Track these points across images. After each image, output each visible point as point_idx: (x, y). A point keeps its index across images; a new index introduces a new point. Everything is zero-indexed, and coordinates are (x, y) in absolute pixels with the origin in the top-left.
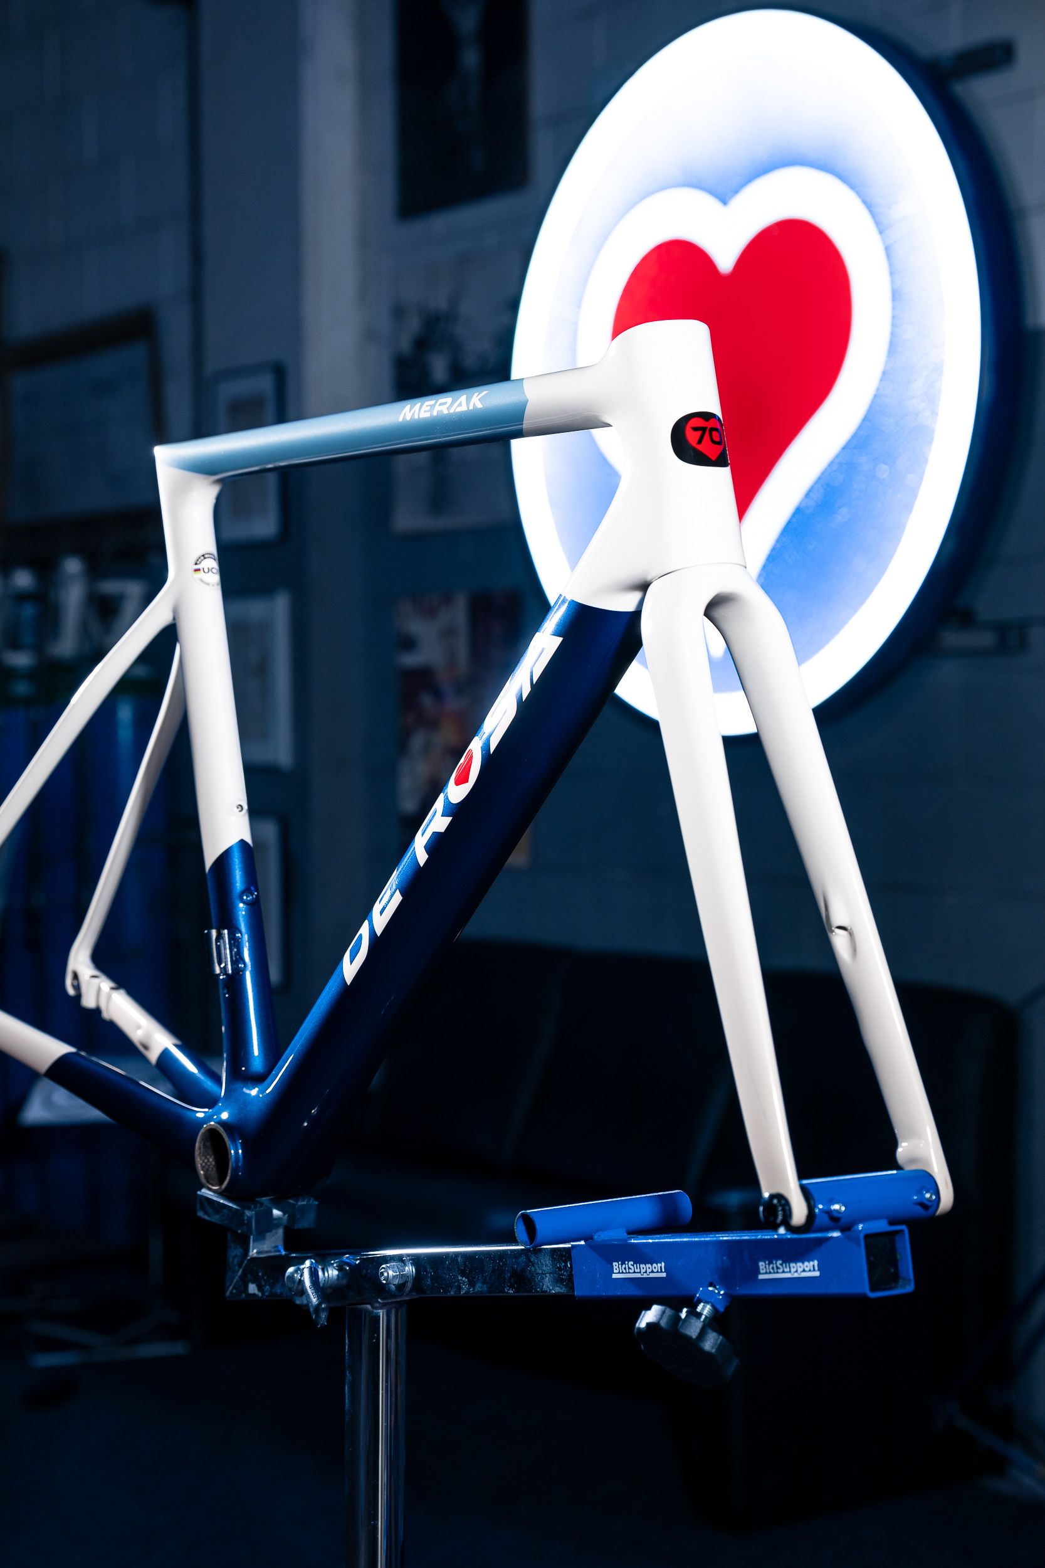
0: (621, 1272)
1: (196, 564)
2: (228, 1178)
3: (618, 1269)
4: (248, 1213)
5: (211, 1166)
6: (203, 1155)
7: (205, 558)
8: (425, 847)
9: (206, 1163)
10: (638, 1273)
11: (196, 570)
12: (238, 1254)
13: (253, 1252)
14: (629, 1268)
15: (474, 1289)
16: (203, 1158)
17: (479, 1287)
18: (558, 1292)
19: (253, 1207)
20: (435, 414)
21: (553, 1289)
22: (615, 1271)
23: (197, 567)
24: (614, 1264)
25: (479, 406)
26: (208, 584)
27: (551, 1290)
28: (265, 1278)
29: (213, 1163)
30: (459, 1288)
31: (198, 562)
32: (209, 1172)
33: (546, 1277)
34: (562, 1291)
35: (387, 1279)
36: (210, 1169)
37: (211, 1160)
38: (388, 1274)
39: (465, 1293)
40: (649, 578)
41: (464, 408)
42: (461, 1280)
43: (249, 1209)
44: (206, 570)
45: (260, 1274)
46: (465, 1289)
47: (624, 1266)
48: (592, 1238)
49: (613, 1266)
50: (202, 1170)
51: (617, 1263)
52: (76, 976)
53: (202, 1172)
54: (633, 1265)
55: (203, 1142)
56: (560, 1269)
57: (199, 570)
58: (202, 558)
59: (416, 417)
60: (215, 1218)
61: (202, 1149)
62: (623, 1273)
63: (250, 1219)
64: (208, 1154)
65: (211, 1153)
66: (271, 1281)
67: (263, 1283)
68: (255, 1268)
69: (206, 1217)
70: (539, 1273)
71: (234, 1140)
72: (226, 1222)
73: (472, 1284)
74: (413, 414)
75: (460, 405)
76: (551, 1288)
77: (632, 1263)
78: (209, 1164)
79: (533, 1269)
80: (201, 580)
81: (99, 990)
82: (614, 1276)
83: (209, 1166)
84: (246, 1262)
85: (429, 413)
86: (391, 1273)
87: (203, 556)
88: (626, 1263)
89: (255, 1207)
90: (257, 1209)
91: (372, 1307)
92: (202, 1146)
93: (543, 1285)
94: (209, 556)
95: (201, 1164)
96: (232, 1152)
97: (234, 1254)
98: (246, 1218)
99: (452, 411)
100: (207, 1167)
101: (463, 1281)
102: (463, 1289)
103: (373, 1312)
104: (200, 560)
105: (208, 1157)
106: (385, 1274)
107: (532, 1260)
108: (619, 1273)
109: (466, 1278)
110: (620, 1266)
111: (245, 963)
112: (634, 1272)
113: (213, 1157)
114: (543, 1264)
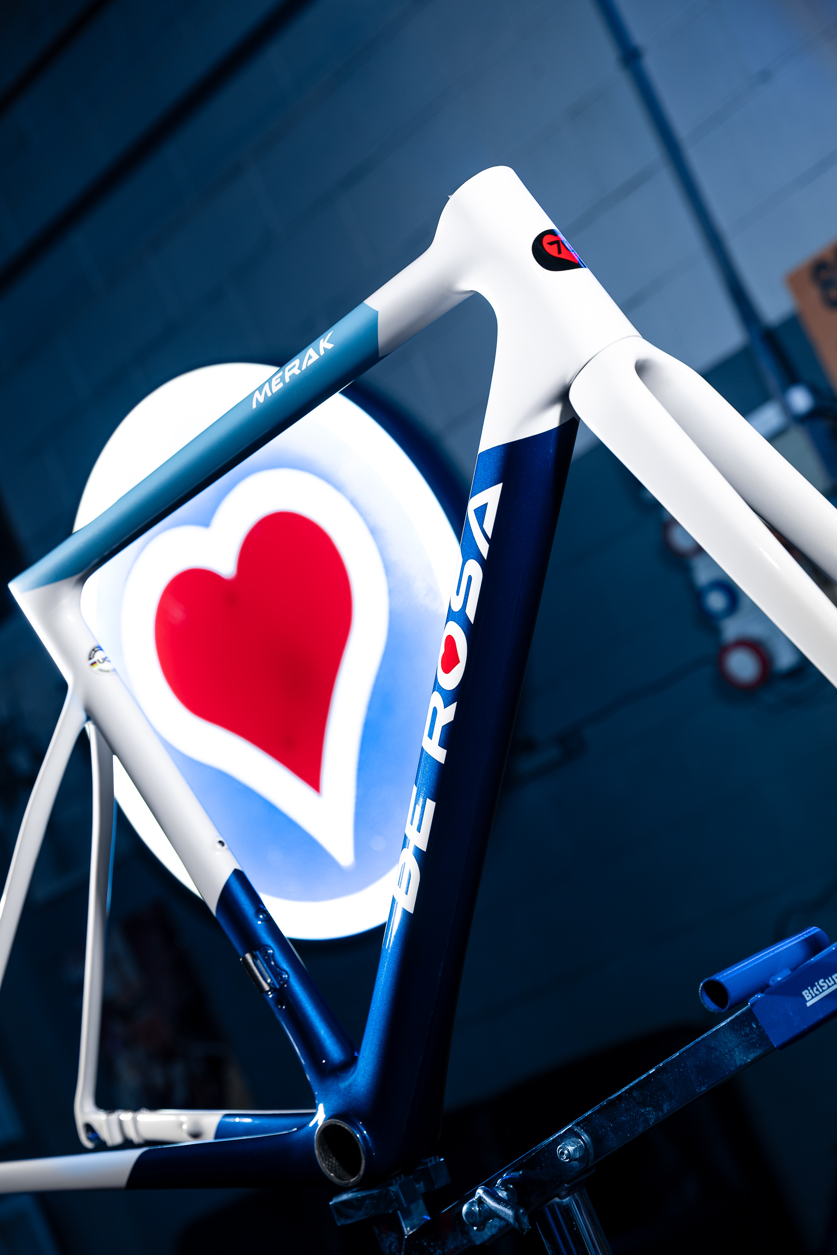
0: (814, 995)
1: (90, 659)
2: (363, 1161)
3: (810, 995)
4: (392, 1189)
5: (337, 1167)
6: (326, 1160)
7: (96, 652)
8: (439, 745)
9: (331, 1166)
10: (833, 985)
11: (93, 664)
12: (393, 1240)
13: (408, 1231)
14: (821, 987)
15: (662, 1111)
16: (327, 1162)
17: (666, 1107)
18: (755, 1058)
19: (394, 1181)
20: (287, 380)
21: (747, 1058)
22: (807, 999)
23: (92, 661)
24: (804, 993)
25: (330, 346)
26: (108, 671)
27: (746, 1060)
28: (432, 1244)
29: (337, 1164)
30: (647, 1120)
31: (92, 657)
32: (338, 1172)
33: (735, 1052)
34: (758, 1054)
35: (569, 1156)
36: (337, 1170)
37: (334, 1162)
38: (568, 1151)
39: (655, 1121)
40: (568, 381)
41: (315, 357)
42: (645, 1112)
43: (391, 1185)
44: (101, 661)
45: (425, 1244)
46: (652, 1118)
47: (815, 989)
48: (768, 986)
49: (803, 996)
50: (331, 1172)
51: (806, 991)
52: (89, 1128)
53: (332, 1174)
54: (825, 982)
55: (321, 1147)
56: (746, 1035)
57: (95, 663)
58: (93, 652)
59: (269, 394)
60: (359, 1216)
61: (322, 1154)
62: (816, 995)
63: (396, 1194)
64: (330, 1158)
65: (331, 1156)
66: (440, 1243)
67: (432, 1250)
68: (417, 1242)
69: (349, 1222)
70: (726, 1054)
71: (354, 1125)
72: (372, 1212)
73: (658, 1107)
74: (266, 394)
75: (310, 357)
76: (745, 1059)
77: (822, 980)
78: (334, 1166)
79: (718, 1053)
80: (101, 670)
81: (121, 1124)
82: (809, 1004)
83: (335, 1167)
84: (404, 1242)
85: (282, 383)
86: (571, 1148)
87: (93, 650)
88: (816, 984)
89: (396, 1182)
90: (399, 1182)
91: (560, 1198)
92: (321, 1151)
93: (735, 1062)
94: (97, 649)
95: (328, 1168)
96: (358, 1136)
97: (389, 1243)
98: (392, 1194)
99: (304, 367)
100: (334, 1169)
101: (648, 1111)
102: (651, 1119)
103: (563, 1203)
104: (92, 655)
105: (331, 1160)
106: (566, 1152)
107: (713, 1045)
108: (813, 997)
109: (649, 1107)
110: (811, 991)
111: (287, 973)
112: (829, 987)
113: (334, 1158)
114: (726, 1043)
